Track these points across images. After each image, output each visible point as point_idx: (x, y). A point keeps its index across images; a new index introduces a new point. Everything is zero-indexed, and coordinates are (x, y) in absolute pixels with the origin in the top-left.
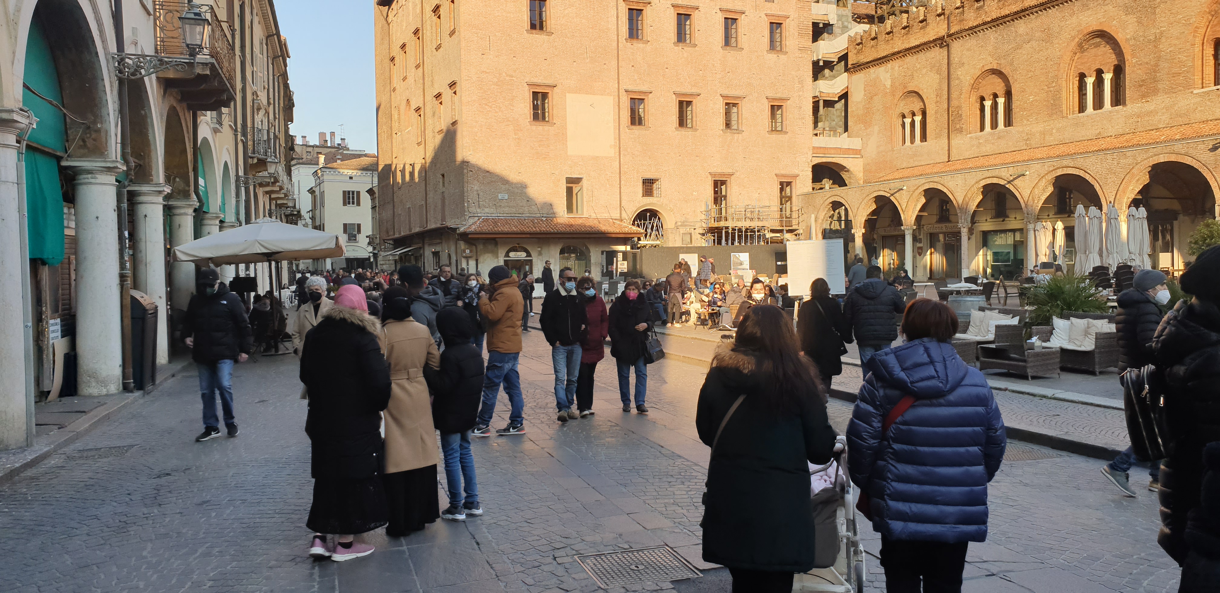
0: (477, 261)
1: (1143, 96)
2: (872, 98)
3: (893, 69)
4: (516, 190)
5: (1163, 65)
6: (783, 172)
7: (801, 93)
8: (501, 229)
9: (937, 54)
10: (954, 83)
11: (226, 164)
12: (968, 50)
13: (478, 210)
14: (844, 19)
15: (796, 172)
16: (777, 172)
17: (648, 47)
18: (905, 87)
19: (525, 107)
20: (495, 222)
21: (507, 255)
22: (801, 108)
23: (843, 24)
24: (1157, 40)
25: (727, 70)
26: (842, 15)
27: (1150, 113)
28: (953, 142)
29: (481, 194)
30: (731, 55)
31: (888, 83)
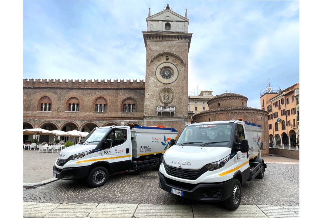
1: (27, 110)
5: (31, 105)
24: (31, 100)
27: (28, 114)
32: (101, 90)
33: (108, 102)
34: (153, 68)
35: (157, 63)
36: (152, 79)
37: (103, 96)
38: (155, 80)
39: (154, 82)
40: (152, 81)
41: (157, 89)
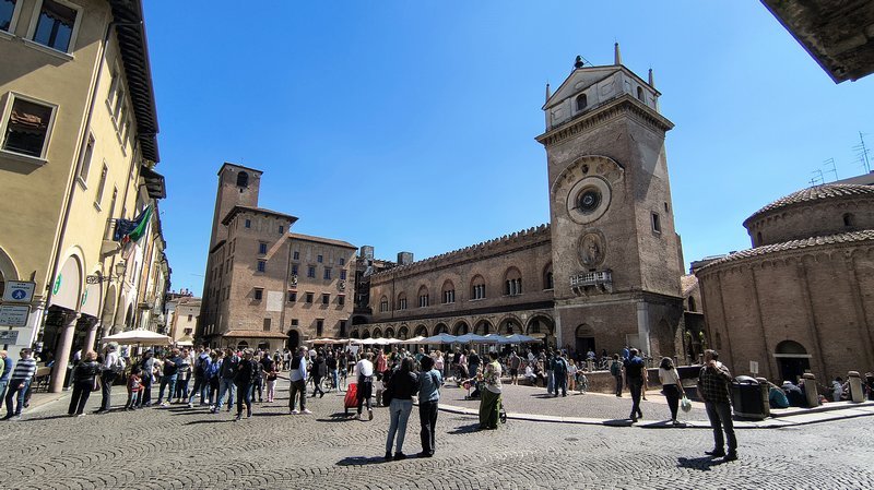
1: (433, 304)
2: (375, 296)
3: (381, 287)
5: (436, 296)
7: (350, 294)
10: (394, 295)
12: (398, 285)
13: (231, 329)
15: (347, 319)
16: (340, 319)
19: (252, 295)
20: (237, 333)
22: (350, 298)
24: (435, 289)
25: (325, 285)
27: (433, 309)
28: (394, 312)
29: (233, 323)
30: (327, 280)
31: (379, 292)
32: (511, 255)
33: (523, 275)
34: (562, 199)
35: (567, 185)
36: (562, 221)
37: (514, 265)
38: (568, 222)
39: (566, 226)
40: (562, 225)
41: (573, 239)
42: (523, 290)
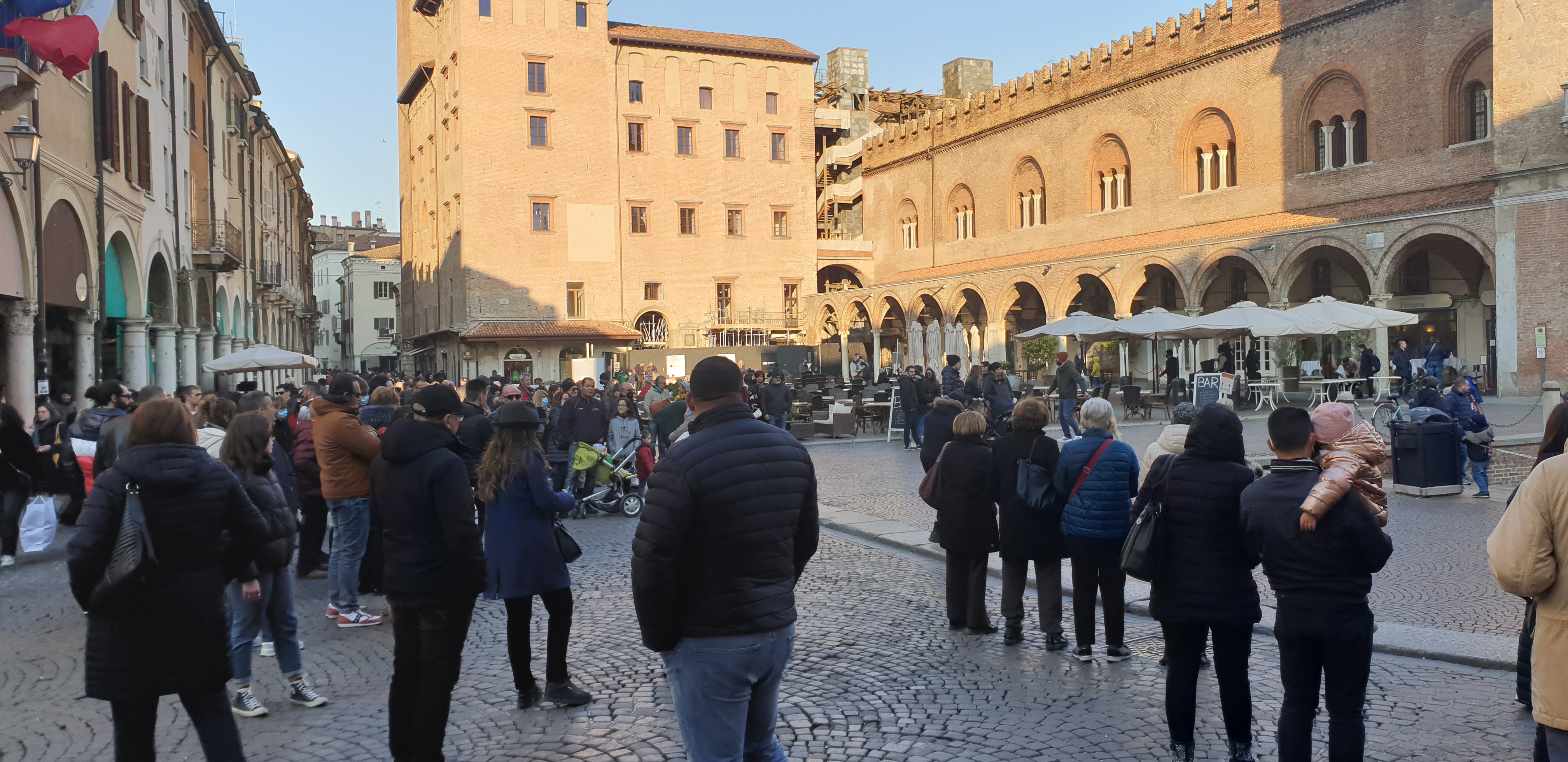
0: (477, 362)
1: (1059, 217)
2: (879, 203)
3: (894, 176)
4: (517, 296)
5: (1067, 191)
6: (787, 275)
7: (804, 200)
8: (500, 332)
9: (923, 165)
10: (937, 194)
11: (237, 298)
12: (946, 164)
13: (480, 315)
14: (861, 123)
15: (801, 275)
16: (782, 275)
17: (649, 159)
18: (903, 195)
19: (525, 216)
20: (495, 326)
21: (507, 357)
22: (804, 214)
23: (860, 127)
24: (1064, 168)
25: (729, 179)
26: (860, 119)
27: (1060, 232)
28: (937, 249)
29: (482, 299)
30: (732, 163)
31: (891, 190)
32: (1331, 30)
33: (1373, 97)
37: (1339, 65)
42: (1372, 151)
